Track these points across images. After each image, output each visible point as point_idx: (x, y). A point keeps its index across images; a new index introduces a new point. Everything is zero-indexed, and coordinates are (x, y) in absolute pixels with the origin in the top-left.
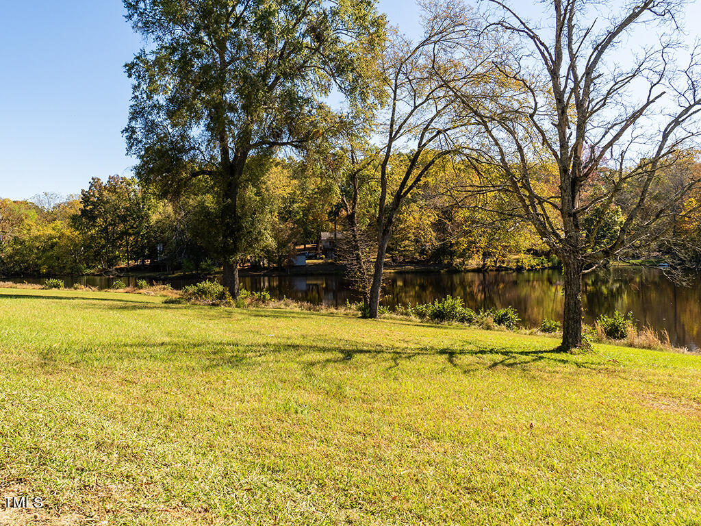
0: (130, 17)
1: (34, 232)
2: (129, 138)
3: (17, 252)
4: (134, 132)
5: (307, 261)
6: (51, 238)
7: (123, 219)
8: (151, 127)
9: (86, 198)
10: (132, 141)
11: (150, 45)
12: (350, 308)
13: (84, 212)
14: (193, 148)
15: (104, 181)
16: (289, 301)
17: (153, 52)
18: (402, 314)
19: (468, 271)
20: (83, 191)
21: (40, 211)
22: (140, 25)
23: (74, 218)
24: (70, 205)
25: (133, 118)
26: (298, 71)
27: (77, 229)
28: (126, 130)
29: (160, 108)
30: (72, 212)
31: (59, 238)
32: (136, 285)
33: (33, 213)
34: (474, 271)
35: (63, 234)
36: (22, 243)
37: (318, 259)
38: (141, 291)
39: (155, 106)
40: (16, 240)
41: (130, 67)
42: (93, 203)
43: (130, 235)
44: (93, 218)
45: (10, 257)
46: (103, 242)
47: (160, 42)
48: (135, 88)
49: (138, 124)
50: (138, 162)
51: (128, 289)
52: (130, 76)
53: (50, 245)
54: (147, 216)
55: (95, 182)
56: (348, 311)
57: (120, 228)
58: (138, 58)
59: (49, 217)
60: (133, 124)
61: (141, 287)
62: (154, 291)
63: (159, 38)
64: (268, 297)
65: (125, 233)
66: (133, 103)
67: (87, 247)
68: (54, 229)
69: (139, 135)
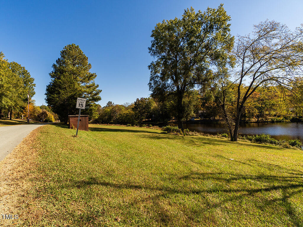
0: (150, 52)
1: (124, 112)
2: (150, 86)
3: (121, 117)
4: (151, 84)
5: (195, 119)
6: (128, 113)
7: (144, 108)
8: (156, 82)
9: (135, 103)
10: (151, 87)
11: (155, 59)
12: (219, 136)
13: (135, 107)
14: (168, 87)
15: (140, 99)
16: (196, 132)
17: (155, 62)
18: (242, 139)
19: (252, 122)
21: (125, 107)
22: (153, 54)
23: (133, 109)
24: (132, 105)
25: (151, 80)
26: (202, 59)
27: (133, 111)
28: (149, 84)
29: (158, 77)
30: (132, 107)
31: (129, 113)
32: (149, 126)
33: (124, 108)
34: (254, 122)
35: (130, 112)
36: (121, 115)
37: (198, 119)
38: (151, 128)
39: (157, 76)
40: (120, 114)
41: (149, 66)
42: (137, 105)
43: (146, 113)
44: (137, 108)
45: (119, 118)
46: (139, 114)
47: (158, 58)
48: (151, 72)
49: (152, 82)
50: (152, 92)
51: (147, 127)
52: (149, 69)
53: (127, 115)
54: (150, 107)
55: (138, 100)
56: (218, 137)
58: (151, 64)
59: (127, 109)
60: (151, 82)
61: (151, 127)
62: (154, 128)
63: (158, 56)
64: (189, 131)
65: (145, 112)
66: (151, 76)
67: (136, 116)
68: (128, 111)
69: (152, 85)
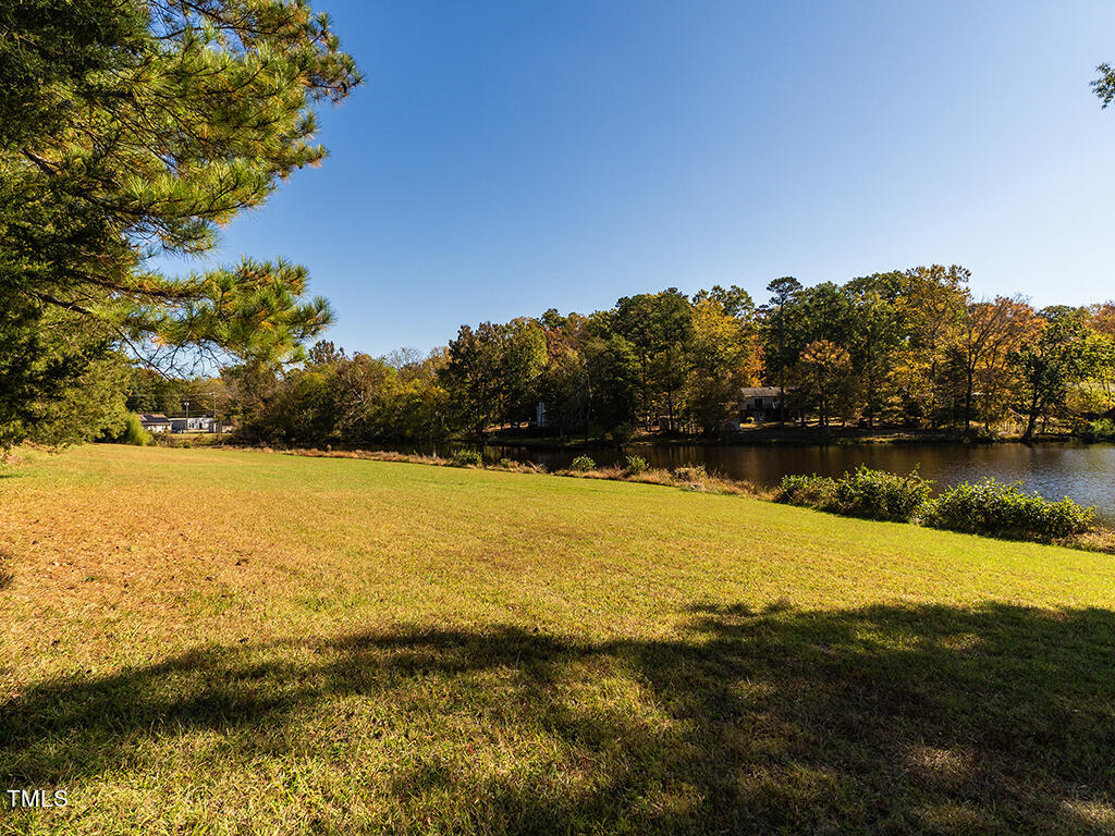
1: (396, 391)
3: (379, 414)
5: (742, 425)
6: (413, 397)
9: (455, 349)
13: (453, 366)
15: (474, 328)
20: (451, 341)
23: (441, 374)
24: (435, 358)
27: (444, 386)
30: (438, 366)
31: (423, 397)
35: (427, 392)
36: (383, 404)
40: (375, 401)
42: (463, 356)
44: (463, 374)
45: (371, 419)
53: (412, 406)
54: (528, 368)
55: (465, 331)
57: (493, 384)
59: (410, 372)
68: (415, 387)
